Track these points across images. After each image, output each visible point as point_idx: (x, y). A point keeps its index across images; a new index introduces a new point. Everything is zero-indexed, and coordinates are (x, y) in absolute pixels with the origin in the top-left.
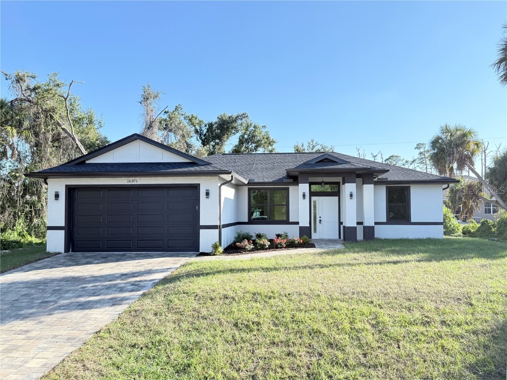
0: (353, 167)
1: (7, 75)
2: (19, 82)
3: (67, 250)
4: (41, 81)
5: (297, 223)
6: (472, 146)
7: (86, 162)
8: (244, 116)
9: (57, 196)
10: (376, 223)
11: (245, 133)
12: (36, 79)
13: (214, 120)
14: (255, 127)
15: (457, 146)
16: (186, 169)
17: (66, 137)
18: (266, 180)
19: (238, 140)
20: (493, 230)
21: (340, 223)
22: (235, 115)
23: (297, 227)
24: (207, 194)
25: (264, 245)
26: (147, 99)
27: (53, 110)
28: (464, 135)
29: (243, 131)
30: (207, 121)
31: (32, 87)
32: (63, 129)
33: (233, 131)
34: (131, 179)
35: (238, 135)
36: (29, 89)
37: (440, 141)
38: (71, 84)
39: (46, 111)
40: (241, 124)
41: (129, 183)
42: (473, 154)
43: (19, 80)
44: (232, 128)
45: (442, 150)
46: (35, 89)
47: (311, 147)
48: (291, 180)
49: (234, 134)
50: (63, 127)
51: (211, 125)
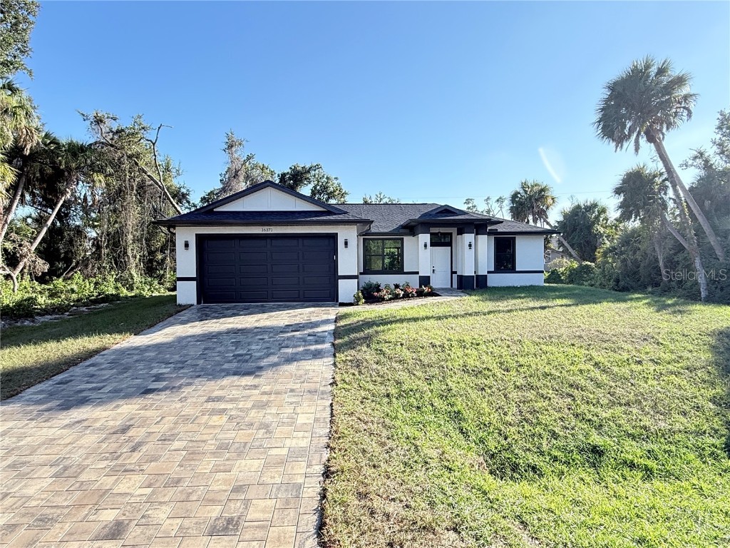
0: (472, 218)
1: (84, 115)
2: (98, 124)
3: (199, 302)
4: (125, 123)
5: (417, 273)
6: (550, 201)
7: (214, 210)
8: (318, 167)
9: (187, 245)
10: (489, 272)
11: (318, 185)
12: (117, 120)
13: (287, 170)
14: (327, 178)
15: (537, 200)
16: (325, 218)
17: (151, 185)
18: (382, 230)
19: (310, 191)
20: (562, 278)
21: (453, 272)
22: (308, 166)
23: (417, 277)
24: (346, 244)
25: (399, 294)
26: (232, 146)
27: (138, 156)
28: (543, 190)
29: (316, 182)
30: (279, 171)
31: (114, 130)
32: (149, 176)
33: (306, 182)
34: (266, 228)
35: (311, 186)
36: (112, 132)
37: (519, 195)
38: (159, 128)
39: (130, 157)
40: (314, 176)
41: (264, 232)
42: (547, 208)
43: (99, 121)
44: (306, 179)
45: (521, 204)
46: (118, 132)
47: (379, 199)
48: (407, 231)
49: (307, 185)
50: (148, 174)
51: (283, 175)
